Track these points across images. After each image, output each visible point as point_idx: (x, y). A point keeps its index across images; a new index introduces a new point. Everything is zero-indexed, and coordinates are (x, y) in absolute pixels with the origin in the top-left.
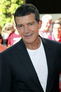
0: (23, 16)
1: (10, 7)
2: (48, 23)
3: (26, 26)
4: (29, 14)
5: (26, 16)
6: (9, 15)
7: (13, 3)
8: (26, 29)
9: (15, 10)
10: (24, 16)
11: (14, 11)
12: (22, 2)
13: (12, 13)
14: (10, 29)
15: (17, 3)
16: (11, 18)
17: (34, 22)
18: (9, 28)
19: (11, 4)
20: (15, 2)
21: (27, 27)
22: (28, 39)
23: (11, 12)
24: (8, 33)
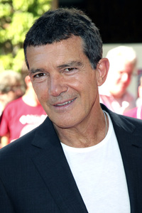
0: (46, 43)
1: (10, 22)
2: (121, 73)
3: (54, 73)
4: (66, 38)
5: (55, 43)
6: (8, 46)
7: (20, 10)
8: (54, 82)
9: (24, 31)
10: (50, 43)
11: (21, 34)
12: (47, 8)
13: (15, 42)
14: (9, 88)
15: (32, 9)
16: (14, 56)
17: (79, 63)
18: (7, 86)
19: (12, 14)
20: (25, 7)
21: (58, 78)
22: (59, 112)
23: (13, 38)
24: (3, 101)
